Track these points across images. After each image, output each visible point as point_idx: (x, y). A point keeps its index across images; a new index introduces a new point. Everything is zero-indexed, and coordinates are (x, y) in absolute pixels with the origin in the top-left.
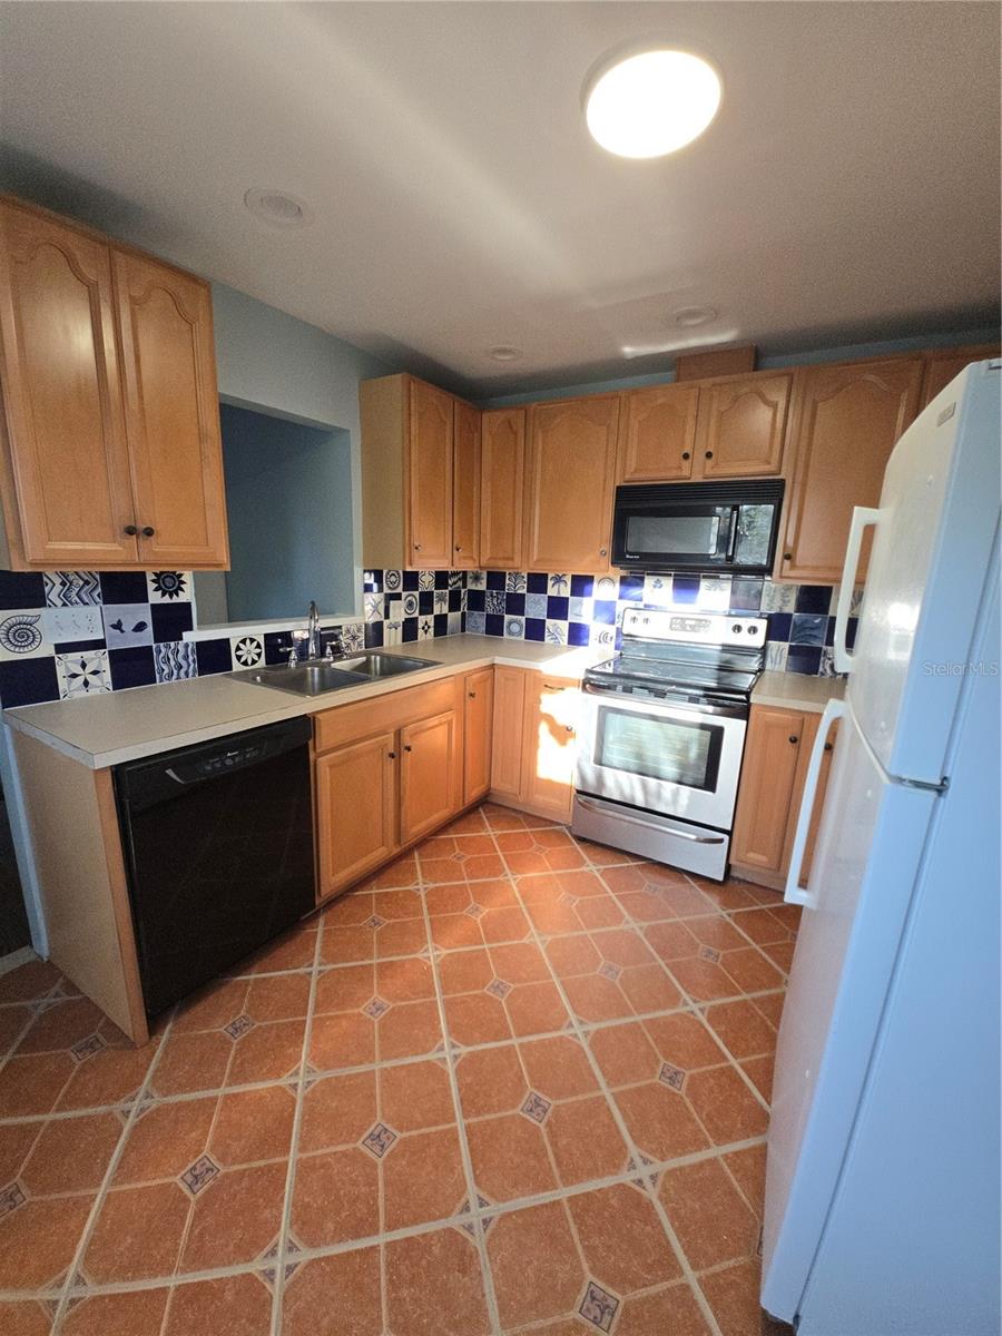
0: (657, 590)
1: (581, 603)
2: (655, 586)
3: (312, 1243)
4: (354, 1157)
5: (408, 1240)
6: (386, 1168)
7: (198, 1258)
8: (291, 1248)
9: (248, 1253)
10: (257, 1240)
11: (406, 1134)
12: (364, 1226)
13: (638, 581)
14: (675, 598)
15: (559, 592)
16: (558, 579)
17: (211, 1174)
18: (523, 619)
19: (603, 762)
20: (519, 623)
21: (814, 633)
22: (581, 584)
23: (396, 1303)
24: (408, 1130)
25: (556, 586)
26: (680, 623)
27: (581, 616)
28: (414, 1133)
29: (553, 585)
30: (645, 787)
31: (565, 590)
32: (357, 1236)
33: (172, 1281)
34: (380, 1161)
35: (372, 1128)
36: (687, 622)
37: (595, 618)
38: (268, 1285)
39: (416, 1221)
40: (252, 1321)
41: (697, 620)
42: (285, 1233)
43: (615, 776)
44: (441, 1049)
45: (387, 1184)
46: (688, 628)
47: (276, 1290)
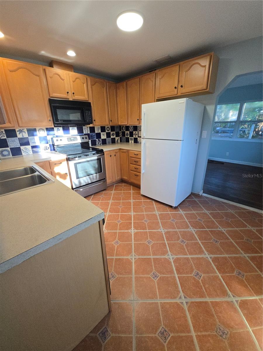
0: (58, 131)
1: (34, 139)
2: (57, 130)
3: (167, 252)
4: (152, 247)
5: (166, 239)
6: (155, 241)
7: (172, 272)
8: (168, 255)
9: (170, 262)
10: (168, 262)
11: (149, 238)
12: (164, 245)
13: (52, 129)
14: (64, 133)
15: (23, 136)
16: (21, 131)
17: (155, 273)
18: (9, 149)
19: (79, 177)
20: (7, 150)
21: (93, 137)
22: (32, 132)
23: (175, 240)
24: (148, 238)
25: (21, 134)
26: (70, 139)
27: (35, 143)
28: (149, 237)
29: (19, 134)
30: (90, 178)
31: (26, 135)
32: (166, 245)
33: (176, 276)
34: (153, 242)
35: (147, 243)
36: (71, 139)
37: (40, 143)
38: (175, 258)
39: (163, 237)
40: (180, 260)
41: (73, 138)
42: (166, 257)
43: (83, 179)
44: (134, 232)
45: (157, 241)
46: (72, 140)
47: (175, 257)
